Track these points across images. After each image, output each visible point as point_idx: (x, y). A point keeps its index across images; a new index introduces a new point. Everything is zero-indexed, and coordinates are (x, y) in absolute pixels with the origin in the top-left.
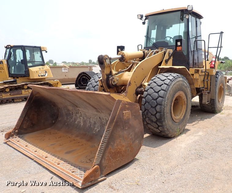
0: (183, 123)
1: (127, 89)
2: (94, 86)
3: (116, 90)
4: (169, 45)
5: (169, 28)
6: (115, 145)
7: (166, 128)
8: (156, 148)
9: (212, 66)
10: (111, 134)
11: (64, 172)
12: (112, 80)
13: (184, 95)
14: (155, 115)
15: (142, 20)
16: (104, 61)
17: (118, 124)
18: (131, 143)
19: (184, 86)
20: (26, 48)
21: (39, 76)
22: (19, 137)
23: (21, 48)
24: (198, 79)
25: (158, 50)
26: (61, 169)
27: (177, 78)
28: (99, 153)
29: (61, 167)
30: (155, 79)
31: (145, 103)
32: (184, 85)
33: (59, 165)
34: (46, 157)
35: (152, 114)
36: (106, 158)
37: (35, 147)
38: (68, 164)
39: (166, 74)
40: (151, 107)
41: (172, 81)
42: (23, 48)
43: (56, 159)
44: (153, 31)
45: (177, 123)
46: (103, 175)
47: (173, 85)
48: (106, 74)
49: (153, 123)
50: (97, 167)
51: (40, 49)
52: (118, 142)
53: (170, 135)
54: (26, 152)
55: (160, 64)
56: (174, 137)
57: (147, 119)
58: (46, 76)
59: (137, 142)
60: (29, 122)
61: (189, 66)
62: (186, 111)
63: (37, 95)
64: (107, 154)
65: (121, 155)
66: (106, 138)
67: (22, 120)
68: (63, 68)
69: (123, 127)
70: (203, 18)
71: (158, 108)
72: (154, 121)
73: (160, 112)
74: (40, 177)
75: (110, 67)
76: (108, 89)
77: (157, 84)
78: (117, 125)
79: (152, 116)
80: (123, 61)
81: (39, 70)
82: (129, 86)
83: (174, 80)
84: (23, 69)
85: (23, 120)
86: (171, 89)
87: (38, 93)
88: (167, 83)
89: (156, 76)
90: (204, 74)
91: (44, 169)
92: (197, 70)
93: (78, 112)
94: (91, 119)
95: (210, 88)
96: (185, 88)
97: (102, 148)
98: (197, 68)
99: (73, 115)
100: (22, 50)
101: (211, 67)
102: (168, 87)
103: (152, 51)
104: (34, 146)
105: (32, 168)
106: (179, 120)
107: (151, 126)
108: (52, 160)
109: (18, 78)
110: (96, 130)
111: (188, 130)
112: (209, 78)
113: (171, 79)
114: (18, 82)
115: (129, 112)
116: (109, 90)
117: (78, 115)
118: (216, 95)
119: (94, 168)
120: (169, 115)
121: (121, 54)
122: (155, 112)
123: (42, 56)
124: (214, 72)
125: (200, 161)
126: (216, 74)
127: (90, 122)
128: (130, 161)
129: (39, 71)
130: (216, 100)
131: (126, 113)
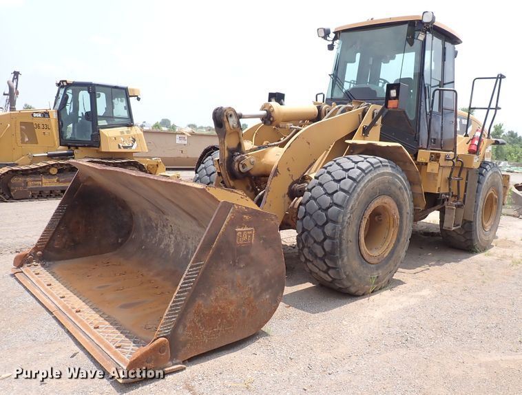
0: (387, 266)
1: (269, 182)
2: (209, 173)
3: (249, 185)
4: (378, 96)
5: (388, 62)
6: (212, 298)
7: (345, 273)
8: (316, 315)
9: (474, 148)
10: (203, 273)
11: (101, 346)
12: (239, 162)
13: (393, 205)
14: (321, 243)
15: (326, 39)
16: (225, 119)
17: (222, 253)
18: (252, 297)
19: (396, 187)
20: (97, 88)
21: (119, 147)
22: (43, 266)
23: (86, 88)
24: (437, 174)
25: (350, 106)
26: (98, 338)
27: (379, 167)
28: (170, 311)
29: (99, 334)
30: (330, 166)
31: (304, 217)
32: (394, 184)
33: (98, 330)
34: (77, 312)
35: (315, 242)
36: (188, 325)
37: (65, 289)
38: (117, 329)
39: (356, 158)
40: (316, 226)
41: (366, 172)
42: (92, 89)
43: (97, 316)
44: (349, 65)
45: (372, 266)
46: (178, 361)
47: (368, 181)
48: (228, 149)
49: (318, 261)
50: (161, 342)
51: (125, 93)
52: (219, 293)
53: (353, 290)
54: (45, 298)
55: (351, 136)
56: (363, 295)
57: (306, 250)
58: (134, 147)
59: (268, 296)
60: (66, 237)
61: (419, 145)
62: (398, 240)
63: (89, 183)
64: (190, 316)
65: (225, 321)
66: (190, 282)
67: (52, 232)
68: (178, 136)
69: (234, 262)
70: (461, 42)
71: (329, 229)
72: (319, 256)
73: (332, 238)
74: (53, 350)
75: (238, 133)
76: (230, 181)
77: (332, 176)
78: (218, 256)
79: (315, 244)
80: (269, 122)
81: (119, 134)
82: (274, 176)
83: (371, 170)
84: (89, 131)
85: (55, 231)
86: (361, 190)
87: (90, 178)
88: (354, 177)
89: (335, 161)
90: (450, 163)
91: (67, 336)
92: (437, 154)
93: (167, 224)
94: (190, 241)
95: (465, 196)
96: (398, 192)
97: (179, 301)
98: (439, 150)
99: (157, 229)
100: (89, 92)
101: (471, 152)
102: (355, 184)
103: (337, 107)
104: (65, 287)
105: (44, 331)
106: (378, 259)
107: (313, 266)
108: (88, 319)
109: (77, 147)
111: (400, 282)
112: (464, 175)
113: (364, 167)
114: (76, 156)
115: (249, 231)
116: (232, 183)
117: (166, 230)
118: (475, 212)
119: (156, 342)
120: (352, 246)
121: (266, 109)
122: (323, 237)
123: (129, 108)
124: (476, 162)
125: (403, 351)
126: (480, 167)
127: (187, 247)
128: (246, 336)
129: (120, 137)
130: (476, 224)
131: (242, 232)
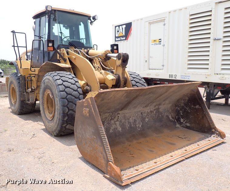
94: (131, 118)
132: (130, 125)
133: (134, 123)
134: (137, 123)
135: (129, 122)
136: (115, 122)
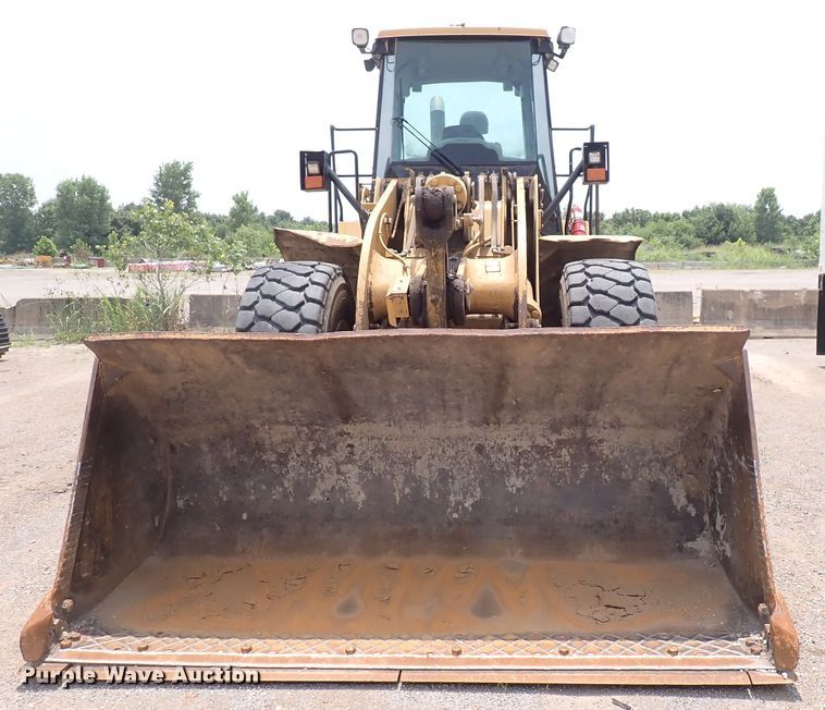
11: (640, 668)
26: (605, 662)
34: (457, 654)
67: (77, 539)
94: (421, 463)
110: (459, 503)
117: (325, 460)
132: (418, 490)
133: (439, 485)
134: (457, 488)
135: (409, 478)
136: (337, 464)
